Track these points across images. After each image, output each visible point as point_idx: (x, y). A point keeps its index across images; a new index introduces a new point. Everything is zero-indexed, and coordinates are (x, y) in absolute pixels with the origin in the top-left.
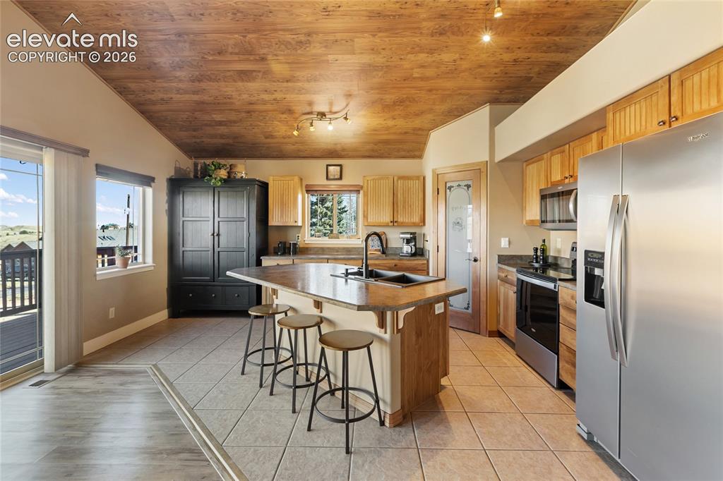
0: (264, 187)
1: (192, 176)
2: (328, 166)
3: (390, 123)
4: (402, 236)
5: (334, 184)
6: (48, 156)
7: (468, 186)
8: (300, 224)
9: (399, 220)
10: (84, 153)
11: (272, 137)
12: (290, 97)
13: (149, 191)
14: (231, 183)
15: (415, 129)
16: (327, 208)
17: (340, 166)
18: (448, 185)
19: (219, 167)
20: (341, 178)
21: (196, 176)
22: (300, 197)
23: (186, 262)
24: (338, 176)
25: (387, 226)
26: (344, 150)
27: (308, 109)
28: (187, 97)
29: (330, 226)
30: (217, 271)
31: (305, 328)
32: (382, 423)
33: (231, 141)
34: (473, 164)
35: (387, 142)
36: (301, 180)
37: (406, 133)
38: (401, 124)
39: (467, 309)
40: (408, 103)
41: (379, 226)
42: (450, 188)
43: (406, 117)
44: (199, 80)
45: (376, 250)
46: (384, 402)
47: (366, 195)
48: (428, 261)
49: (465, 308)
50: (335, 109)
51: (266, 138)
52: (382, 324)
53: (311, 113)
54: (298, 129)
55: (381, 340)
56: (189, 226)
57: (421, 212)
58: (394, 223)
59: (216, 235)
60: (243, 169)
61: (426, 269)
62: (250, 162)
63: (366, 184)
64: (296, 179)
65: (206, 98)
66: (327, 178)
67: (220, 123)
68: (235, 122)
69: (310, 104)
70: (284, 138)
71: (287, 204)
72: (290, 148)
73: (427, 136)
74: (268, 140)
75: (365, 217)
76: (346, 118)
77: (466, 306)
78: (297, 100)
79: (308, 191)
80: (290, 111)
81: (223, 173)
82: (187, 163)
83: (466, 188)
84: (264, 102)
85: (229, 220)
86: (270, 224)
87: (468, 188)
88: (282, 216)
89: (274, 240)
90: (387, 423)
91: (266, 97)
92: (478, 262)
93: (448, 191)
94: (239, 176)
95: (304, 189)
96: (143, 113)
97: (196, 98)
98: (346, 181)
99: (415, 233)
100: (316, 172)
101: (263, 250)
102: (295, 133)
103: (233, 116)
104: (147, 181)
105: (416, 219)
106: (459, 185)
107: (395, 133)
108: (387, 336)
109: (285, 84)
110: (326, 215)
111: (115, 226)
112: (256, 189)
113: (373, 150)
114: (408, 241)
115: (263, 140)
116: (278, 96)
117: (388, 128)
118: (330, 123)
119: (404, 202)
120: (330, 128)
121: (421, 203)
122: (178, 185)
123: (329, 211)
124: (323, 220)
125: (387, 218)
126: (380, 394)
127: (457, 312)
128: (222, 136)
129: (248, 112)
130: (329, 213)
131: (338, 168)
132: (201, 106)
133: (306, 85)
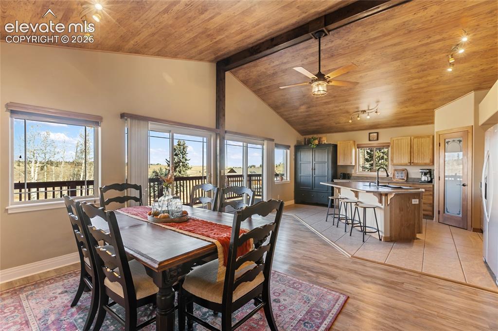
0: (335, 147)
1: (303, 143)
2: (370, 133)
3: (405, 109)
4: (420, 171)
5: (375, 143)
6: (266, 142)
7: (460, 141)
8: (353, 164)
9: (415, 162)
10: (273, 140)
11: (339, 123)
12: (346, 107)
13: (288, 151)
14: (320, 146)
15: (422, 110)
16: (383, 153)
17: (378, 133)
18: (447, 140)
19: (315, 139)
20: (378, 139)
21: (305, 144)
22: (354, 151)
23: (301, 180)
24: (376, 139)
25: (406, 165)
26: (379, 125)
27: (357, 110)
28: (304, 114)
29: (386, 166)
30: (313, 185)
31: (351, 202)
32: (381, 240)
33: (320, 127)
34: (463, 127)
35: (405, 118)
36: (354, 142)
37: (417, 113)
38: (413, 109)
39: (459, 214)
40: (413, 99)
41: (401, 165)
42: (448, 142)
43: (414, 105)
44: (309, 108)
45: (400, 179)
46: (381, 232)
47: (392, 148)
48: (433, 186)
49: (457, 214)
50: (370, 108)
51: (336, 124)
52: (381, 202)
53: (358, 111)
54: (351, 119)
55: (380, 208)
56: (303, 165)
57: (431, 157)
58: (411, 163)
59: (314, 169)
60: (326, 139)
61: (432, 190)
62: (328, 135)
63: (392, 142)
64: (351, 142)
65: (311, 113)
66: (370, 140)
67: (316, 121)
68: (322, 119)
69: (357, 108)
70: (345, 123)
71: (347, 154)
72: (348, 127)
73: (433, 112)
74: (337, 125)
75: (392, 160)
76: (376, 112)
77: (458, 213)
78: (350, 108)
79: (358, 148)
80: (348, 112)
81: (316, 142)
82: (301, 138)
83: (458, 142)
84: (335, 111)
85: (319, 163)
86: (338, 164)
87: (460, 143)
88: (344, 161)
89: (340, 171)
90: (383, 240)
91: (336, 109)
92: (466, 187)
93: (446, 144)
94: (323, 143)
95: (356, 146)
96: (287, 121)
97: (307, 113)
98: (381, 141)
99: (431, 170)
100: (363, 137)
101: (335, 176)
102: (350, 121)
103: (321, 118)
104: (288, 147)
105: (428, 161)
106: (454, 141)
107: (409, 114)
108: (383, 207)
109: (345, 103)
110: (383, 158)
111: (254, 166)
112: (331, 149)
113: (397, 123)
114: (425, 174)
115: (335, 125)
116: (341, 107)
117: (404, 112)
118: (368, 115)
119: (418, 151)
120: (368, 117)
121: (431, 151)
122: (298, 148)
123: (385, 155)
124: (380, 162)
125: (406, 160)
126: (379, 229)
127: (452, 216)
128: (316, 126)
129: (328, 115)
130: (385, 157)
131: (376, 134)
132: (309, 116)
133: (355, 102)
